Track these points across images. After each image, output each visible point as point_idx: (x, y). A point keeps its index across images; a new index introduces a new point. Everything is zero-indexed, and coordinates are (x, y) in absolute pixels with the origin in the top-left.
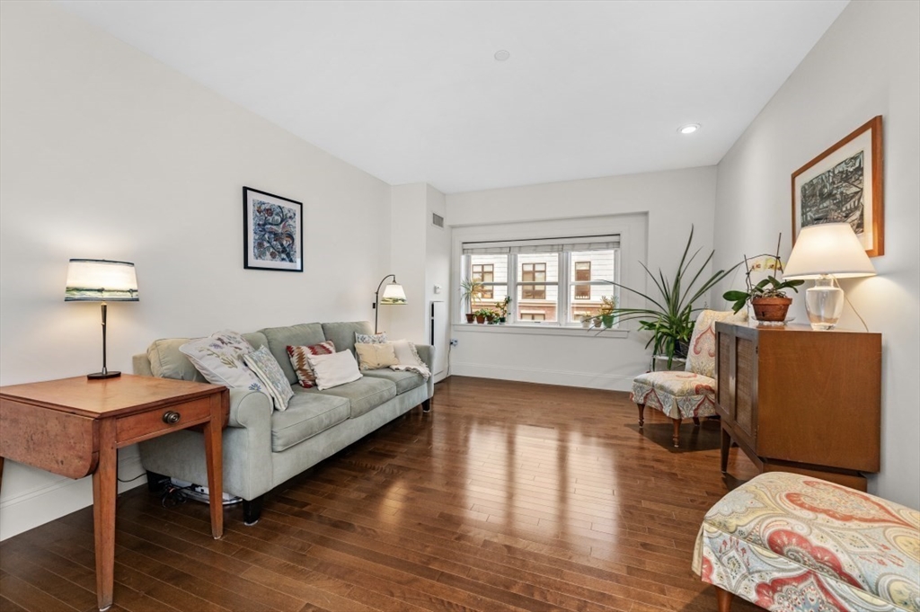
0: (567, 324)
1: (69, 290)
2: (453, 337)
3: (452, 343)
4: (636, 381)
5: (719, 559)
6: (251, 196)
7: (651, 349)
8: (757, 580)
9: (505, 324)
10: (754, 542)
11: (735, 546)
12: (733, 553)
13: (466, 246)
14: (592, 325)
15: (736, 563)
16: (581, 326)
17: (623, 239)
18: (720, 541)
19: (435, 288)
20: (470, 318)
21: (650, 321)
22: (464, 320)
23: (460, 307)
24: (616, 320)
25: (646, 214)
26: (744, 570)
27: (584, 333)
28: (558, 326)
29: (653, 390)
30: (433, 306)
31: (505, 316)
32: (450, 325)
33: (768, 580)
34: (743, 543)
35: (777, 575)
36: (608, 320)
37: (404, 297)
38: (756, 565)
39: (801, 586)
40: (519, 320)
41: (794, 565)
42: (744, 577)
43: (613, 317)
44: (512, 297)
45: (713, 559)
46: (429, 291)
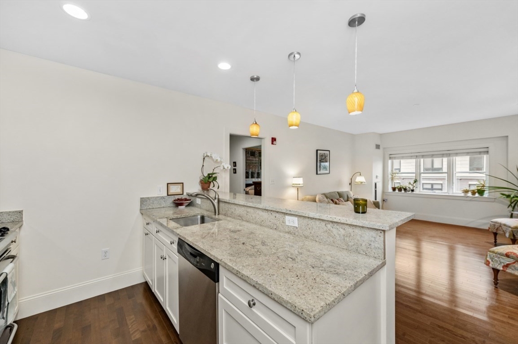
0: (453, 193)
1: (293, 184)
2: (385, 198)
3: (384, 200)
4: (492, 222)
5: (492, 261)
6: (319, 151)
7: (511, 209)
8: (503, 265)
9: (414, 192)
10: (502, 255)
11: (497, 257)
12: (496, 258)
13: (391, 156)
14: (470, 194)
15: (497, 261)
16: (463, 195)
17: (490, 150)
18: (492, 256)
19: (377, 176)
20: (394, 189)
21: (507, 193)
22: (390, 190)
23: (388, 184)
24: (486, 192)
25: (507, 136)
26: (499, 263)
27: (464, 198)
28: (447, 194)
29: (500, 226)
30: (376, 184)
31: (414, 188)
32: (383, 192)
33: (505, 264)
34: (499, 256)
35: (508, 263)
36: (481, 192)
37: (365, 181)
38: (502, 261)
39: (514, 265)
40: (422, 190)
41: (512, 260)
42: (499, 264)
43: (485, 190)
44: (418, 179)
45: (490, 261)
46: (374, 177)
